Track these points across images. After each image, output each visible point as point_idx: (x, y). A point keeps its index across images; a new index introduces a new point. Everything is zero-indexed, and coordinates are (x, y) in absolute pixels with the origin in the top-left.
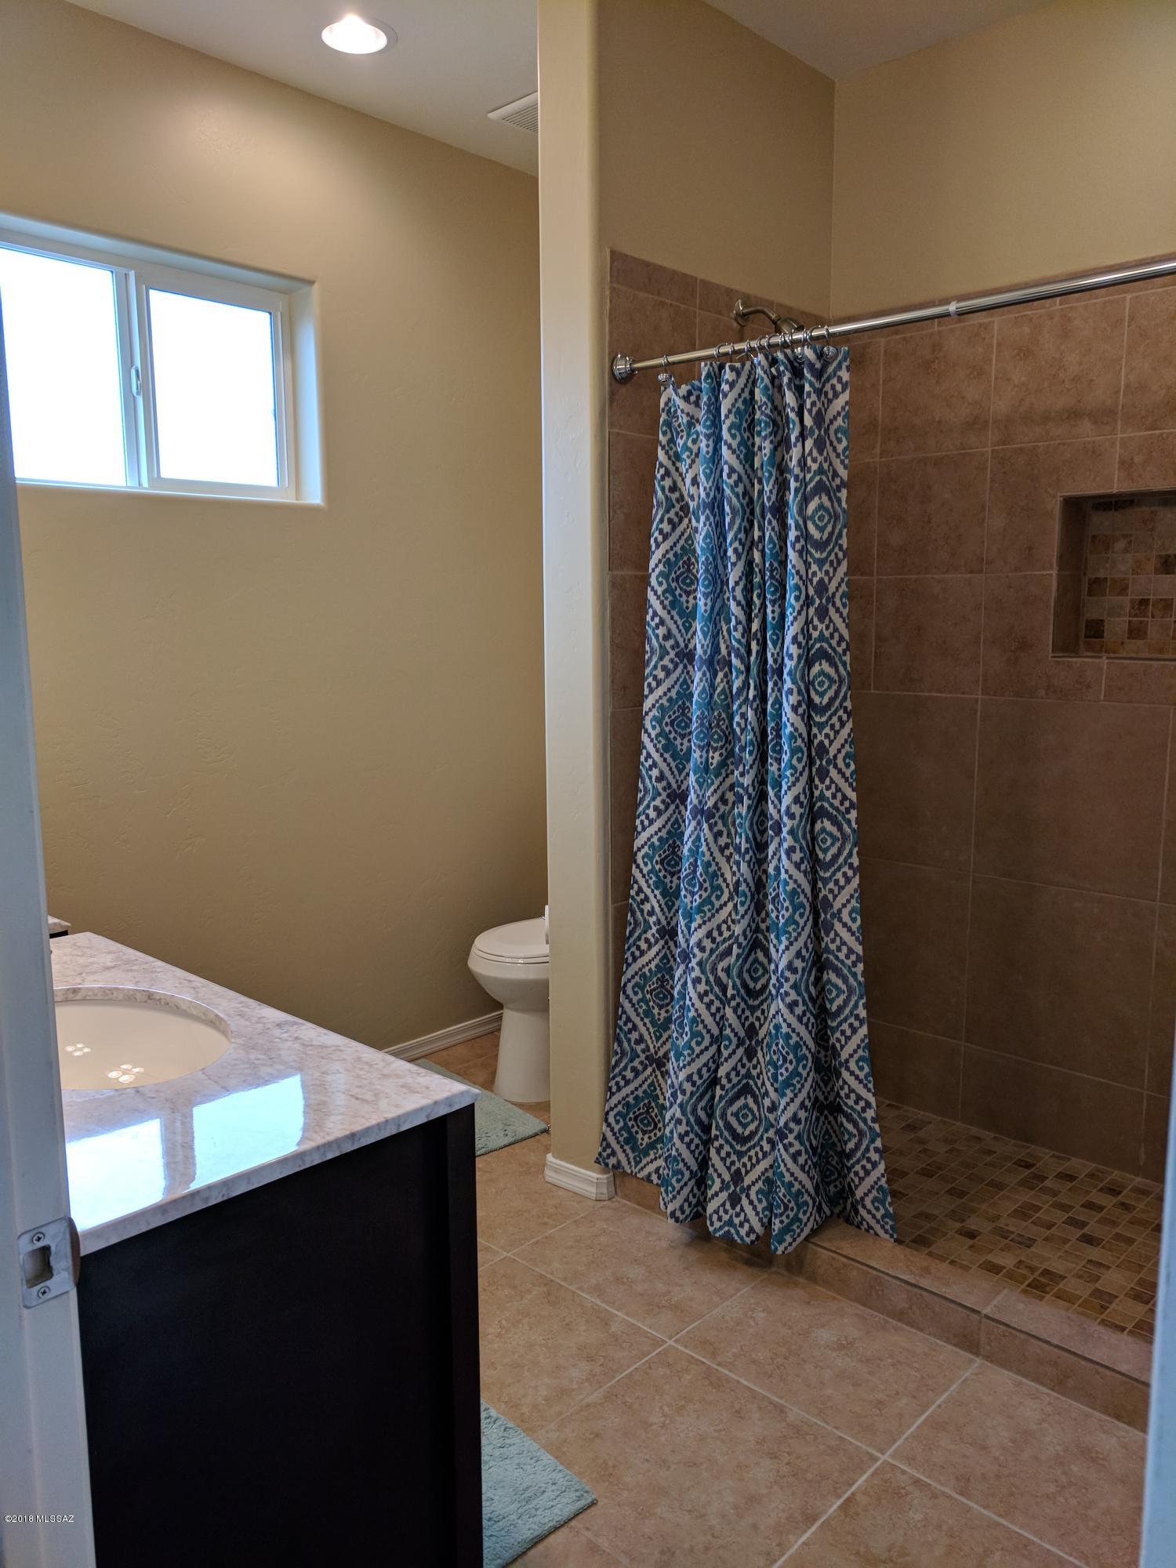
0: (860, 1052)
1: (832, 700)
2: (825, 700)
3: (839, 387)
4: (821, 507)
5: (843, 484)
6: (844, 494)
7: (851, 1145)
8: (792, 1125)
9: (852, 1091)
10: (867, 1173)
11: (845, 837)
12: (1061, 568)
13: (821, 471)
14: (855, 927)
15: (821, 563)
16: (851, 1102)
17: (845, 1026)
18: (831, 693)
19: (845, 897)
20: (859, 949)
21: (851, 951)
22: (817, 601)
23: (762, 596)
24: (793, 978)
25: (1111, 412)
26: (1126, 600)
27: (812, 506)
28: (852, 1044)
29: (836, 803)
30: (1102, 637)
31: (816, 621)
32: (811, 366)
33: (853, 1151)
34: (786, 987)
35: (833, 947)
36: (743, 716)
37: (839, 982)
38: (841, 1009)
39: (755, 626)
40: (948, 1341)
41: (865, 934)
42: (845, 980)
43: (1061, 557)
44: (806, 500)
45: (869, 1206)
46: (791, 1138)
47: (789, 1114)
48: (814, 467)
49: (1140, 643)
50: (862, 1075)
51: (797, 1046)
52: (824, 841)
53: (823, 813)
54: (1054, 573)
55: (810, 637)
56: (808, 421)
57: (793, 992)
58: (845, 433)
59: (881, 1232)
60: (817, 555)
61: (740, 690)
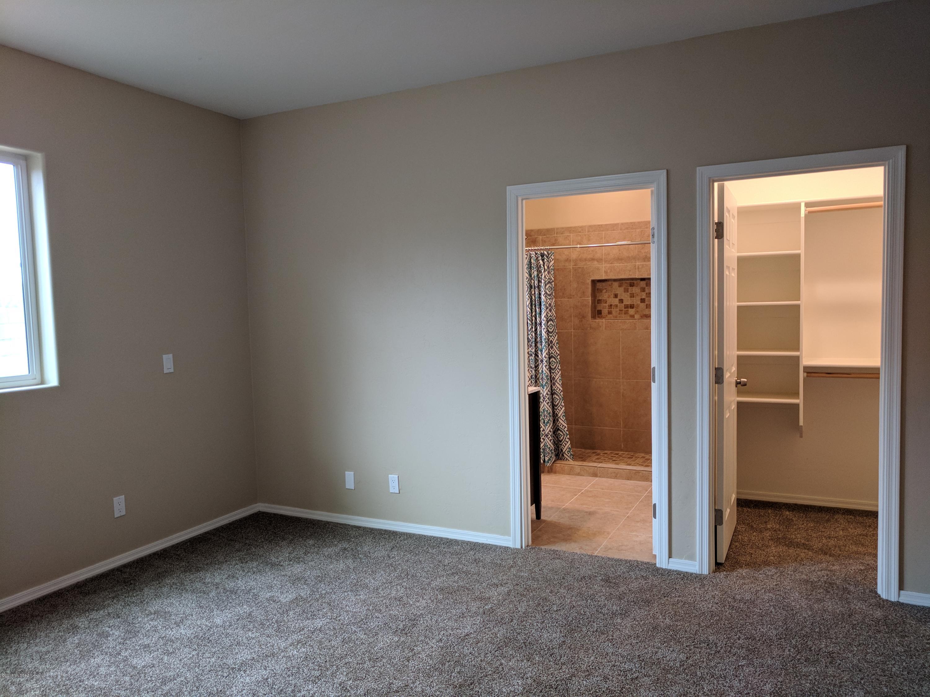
0: (563, 414)
1: (553, 330)
2: (552, 330)
3: (551, 260)
4: (549, 286)
5: (553, 281)
6: (553, 283)
7: (562, 438)
8: (549, 433)
9: (561, 424)
10: (566, 445)
11: (557, 362)
12: (592, 297)
13: (549, 279)
14: (560, 383)
15: (550, 299)
16: (561, 427)
17: (559, 408)
18: (553, 329)
19: (558, 376)
20: (561, 389)
21: (560, 389)
22: (549, 307)
23: (535, 306)
24: (548, 396)
25: (602, 259)
26: (607, 305)
27: (547, 287)
28: (561, 412)
29: (555, 354)
30: (601, 314)
31: (549, 312)
32: (546, 255)
33: (562, 440)
34: (546, 399)
35: (555, 389)
36: (532, 335)
37: (557, 397)
38: (558, 404)
39: (534, 314)
40: (590, 476)
41: (563, 385)
42: (559, 397)
43: (591, 295)
44: (546, 286)
45: (566, 453)
46: (549, 436)
47: (548, 430)
48: (548, 278)
49: (611, 315)
50: (563, 420)
51: (549, 413)
52: (553, 363)
53: (552, 357)
54: (590, 298)
55: (547, 316)
56: (546, 267)
57: (548, 400)
58: (553, 270)
59: (570, 459)
60: (549, 297)
61: (531, 329)
